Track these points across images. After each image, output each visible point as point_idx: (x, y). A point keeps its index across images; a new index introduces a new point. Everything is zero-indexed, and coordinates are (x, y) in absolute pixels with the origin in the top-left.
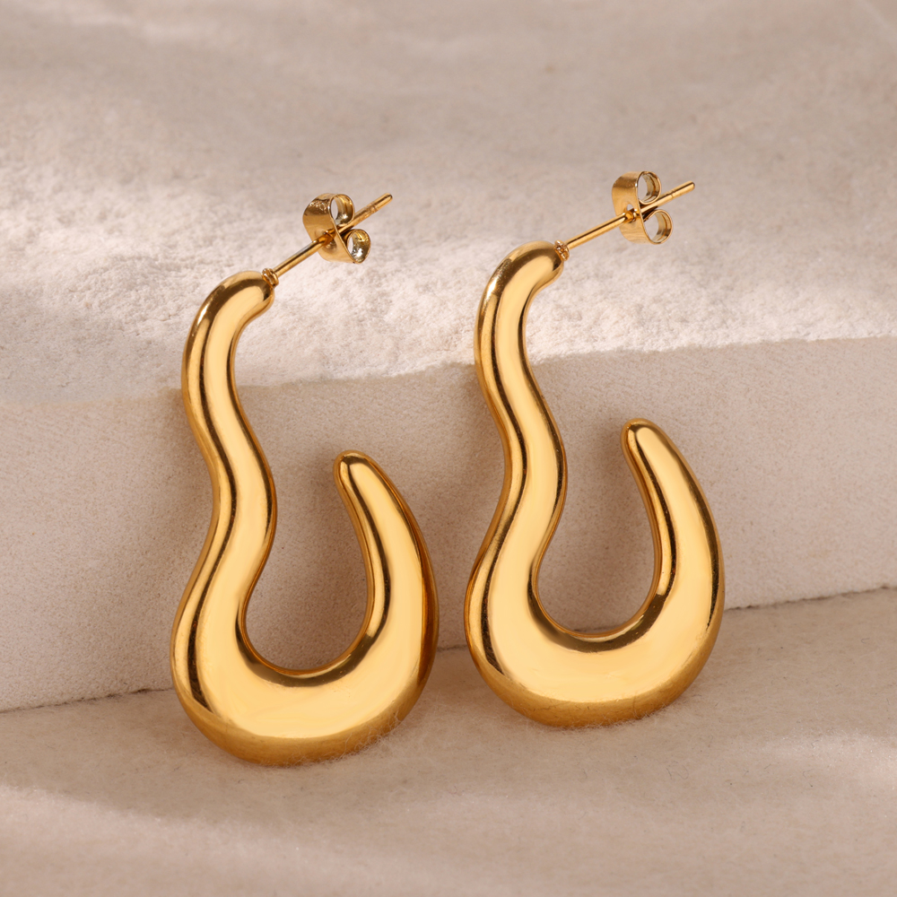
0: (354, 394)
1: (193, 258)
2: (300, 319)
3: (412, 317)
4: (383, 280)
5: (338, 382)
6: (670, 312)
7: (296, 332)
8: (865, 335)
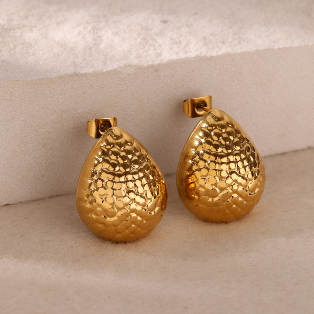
0: (89, 80)
1: (20, 24)
2: (65, 49)
3: (111, 46)
4: (99, 31)
5: (82, 75)
6: (217, 39)
7: (64, 55)
8: (298, 45)
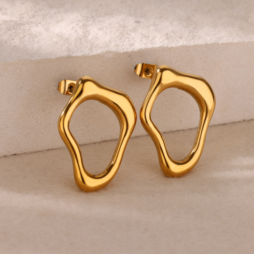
0: (78, 61)
1: (29, 21)
2: (62, 38)
3: (96, 38)
4: (87, 27)
5: (73, 57)
6: (176, 35)
7: (60, 43)
8: (237, 41)
